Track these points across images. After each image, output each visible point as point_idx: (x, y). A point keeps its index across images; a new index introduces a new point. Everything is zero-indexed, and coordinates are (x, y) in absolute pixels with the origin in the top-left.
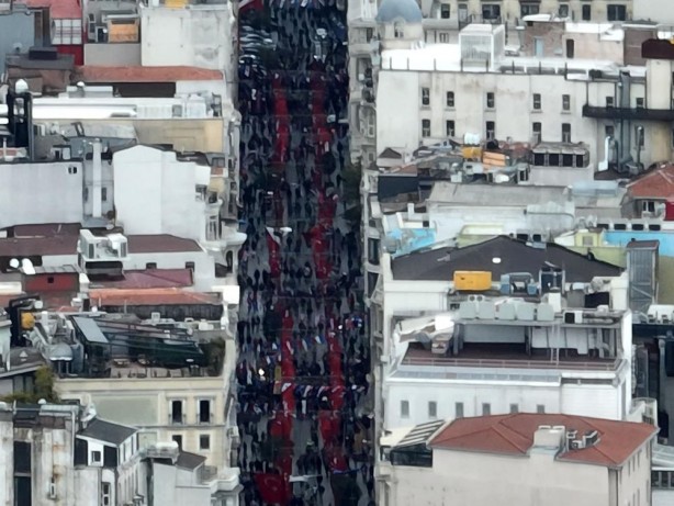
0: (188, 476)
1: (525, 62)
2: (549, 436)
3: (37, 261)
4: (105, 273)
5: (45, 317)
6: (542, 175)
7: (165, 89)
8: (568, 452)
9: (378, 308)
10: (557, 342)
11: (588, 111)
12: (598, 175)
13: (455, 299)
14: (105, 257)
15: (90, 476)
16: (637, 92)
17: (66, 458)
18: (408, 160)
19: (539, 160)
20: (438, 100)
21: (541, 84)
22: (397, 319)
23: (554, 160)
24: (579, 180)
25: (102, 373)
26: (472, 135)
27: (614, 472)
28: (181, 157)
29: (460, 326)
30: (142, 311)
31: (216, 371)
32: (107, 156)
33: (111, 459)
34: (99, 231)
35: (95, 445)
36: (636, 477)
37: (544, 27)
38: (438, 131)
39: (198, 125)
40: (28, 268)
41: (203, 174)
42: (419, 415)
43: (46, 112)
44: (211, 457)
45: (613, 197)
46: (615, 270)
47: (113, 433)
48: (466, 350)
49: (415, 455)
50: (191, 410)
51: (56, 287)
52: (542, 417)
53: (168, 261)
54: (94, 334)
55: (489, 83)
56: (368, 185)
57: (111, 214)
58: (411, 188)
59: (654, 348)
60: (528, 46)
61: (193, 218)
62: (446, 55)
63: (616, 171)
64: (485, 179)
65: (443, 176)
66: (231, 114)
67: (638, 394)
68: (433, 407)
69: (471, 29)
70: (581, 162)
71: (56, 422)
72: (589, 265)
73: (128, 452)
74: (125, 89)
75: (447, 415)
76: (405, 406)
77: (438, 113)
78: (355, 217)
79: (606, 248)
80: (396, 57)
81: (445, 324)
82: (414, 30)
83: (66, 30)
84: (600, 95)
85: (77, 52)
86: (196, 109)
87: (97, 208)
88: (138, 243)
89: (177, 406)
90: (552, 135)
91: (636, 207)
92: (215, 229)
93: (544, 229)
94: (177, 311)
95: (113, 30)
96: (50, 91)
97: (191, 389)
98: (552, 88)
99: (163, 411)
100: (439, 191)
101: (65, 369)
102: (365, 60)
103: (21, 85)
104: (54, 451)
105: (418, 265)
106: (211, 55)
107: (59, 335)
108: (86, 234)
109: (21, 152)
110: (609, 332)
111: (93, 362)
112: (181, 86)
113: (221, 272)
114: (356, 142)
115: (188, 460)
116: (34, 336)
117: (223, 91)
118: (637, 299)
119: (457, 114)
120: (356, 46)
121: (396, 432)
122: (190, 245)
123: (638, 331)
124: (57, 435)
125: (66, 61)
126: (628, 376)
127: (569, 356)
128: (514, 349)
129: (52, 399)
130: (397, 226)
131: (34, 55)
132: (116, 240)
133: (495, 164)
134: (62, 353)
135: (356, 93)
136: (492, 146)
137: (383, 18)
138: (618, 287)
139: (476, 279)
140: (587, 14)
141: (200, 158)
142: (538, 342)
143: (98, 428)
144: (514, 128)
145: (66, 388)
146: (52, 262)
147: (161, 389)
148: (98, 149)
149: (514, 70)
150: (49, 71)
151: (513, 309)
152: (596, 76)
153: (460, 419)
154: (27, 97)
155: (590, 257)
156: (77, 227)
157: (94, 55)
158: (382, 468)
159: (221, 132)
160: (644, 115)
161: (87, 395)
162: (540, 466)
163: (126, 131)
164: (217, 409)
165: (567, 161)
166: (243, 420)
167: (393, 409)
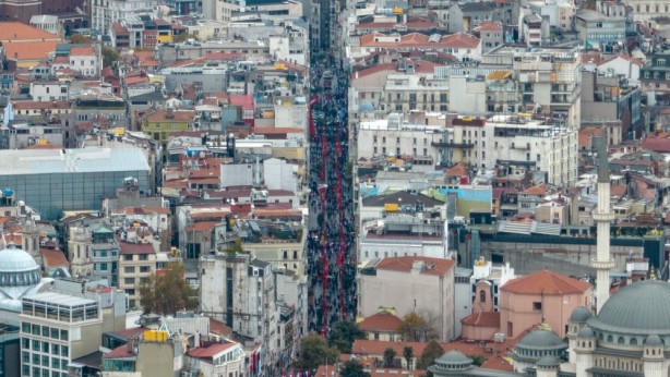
0: (289, 279)
1: (410, 126)
2: (418, 265)
3: (236, 200)
4: (261, 204)
5: (238, 221)
6: (417, 168)
7: (282, 136)
8: (425, 271)
9: (358, 216)
10: (421, 230)
11: (433, 144)
12: (437, 168)
13: (385, 214)
14: (260, 198)
15: (253, 280)
16: (450, 137)
17: (245, 273)
18: (369, 162)
19: (415, 162)
20: (380, 140)
21: (416, 134)
22: (364, 221)
23: (421, 162)
24: (430, 170)
25: (258, 241)
26: (392, 153)
27: (441, 278)
28: (288, 162)
29: (387, 225)
30: (273, 218)
31: (299, 241)
32: (261, 162)
33: (261, 273)
34: (258, 189)
35: (256, 269)
36: (449, 279)
37: (418, 114)
38: (380, 151)
39: (295, 149)
40: (233, 203)
41: (296, 168)
42: (372, 256)
43: (240, 145)
44: (297, 272)
45: (441, 176)
46: (442, 203)
47: (262, 264)
48: (389, 233)
49: (370, 272)
50: (290, 255)
51: (242, 209)
52: (416, 258)
53: (283, 199)
54: (256, 227)
55: (398, 134)
56: (355, 171)
57: (263, 183)
58: (370, 173)
59: (456, 232)
60: (412, 121)
61: (293, 184)
62: (383, 124)
63: (443, 166)
64: (396, 169)
65: (381, 168)
66: (306, 145)
67: (450, 249)
68: (377, 254)
69: (391, 114)
70: (430, 163)
71: (241, 261)
72: (433, 201)
73: (267, 271)
74: (269, 136)
75: (382, 257)
76: (367, 253)
77: (380, 144)
78: (350, 181)
79: (439, 195)
80: (365, 124)
81: (381, 223)
82: (371, 115)
83: (248, 114)
84: (437, 139)
85: (251, 122)
86: (294, 144)
87: (258, 180)
88: (272, 193)
89: (285, 253)
90: (420, 153)
91: (449, 180)
92: (300, 187)
93: (417, 188)
94: (286, 218)
95: (265, 114)
96: (242, 137)
97: (290, 247)
98: (420, 136)
99: (281, 255)
100: (380, 174)
101: (245, 240)
102: (354, 125)
103: (231, 135)
104: (241, 271)
105: (372, 201)
106: (299, 123)
107: (243, 228)
108: (253, 190)
109: (231, 160)
110: (440, 226)
111: (255, 237)
112: (289, 135)
113: (302, 203)
114: (351, 154)
115: (289, 273)
116: (234, 228)
117: (303, 136)
118: (450, 214)
119: (387, 145)
120: (351, 120)
121: (364, 264)
122: (291, 193)
123: (450, 226)
124: (242, 265)
125: (247, 126)
126: (446, 243)
127: (425, 235)
128: (405, 233)
129: (241, 251)
130: (364, 187)
131: (236, 124)
132: (264, 192)
133: (400, 164)
134: (244, 234)
135: (351, 137)
136: (399, 157)
137: (361, 110)
138: (443, 209)
139: (393, 207)
140: (433, 109)
141: (295, 161)
142: (414, 230)
143: (256, 263)
144: (407, 151)
145: (246, 247)
146: (242, 200)
147: (280, 247)
148: (258, 159)
149: (407, 129)
150: (242, 129)
151: (405, 218)
152: (436, 131)
153: (386, 259)
154: (233, 139)
155: (433, 198)
156: (251, 187)
157: (259, 123)
158: (358, 276)
159: (302, 153)
160: (453, 145)
161: (254, 249)
162: (415, 276)
163: (269, 152)
164: (300, 254)
165: (425, 163)
166: (310, 255)
167: (363, 254)
